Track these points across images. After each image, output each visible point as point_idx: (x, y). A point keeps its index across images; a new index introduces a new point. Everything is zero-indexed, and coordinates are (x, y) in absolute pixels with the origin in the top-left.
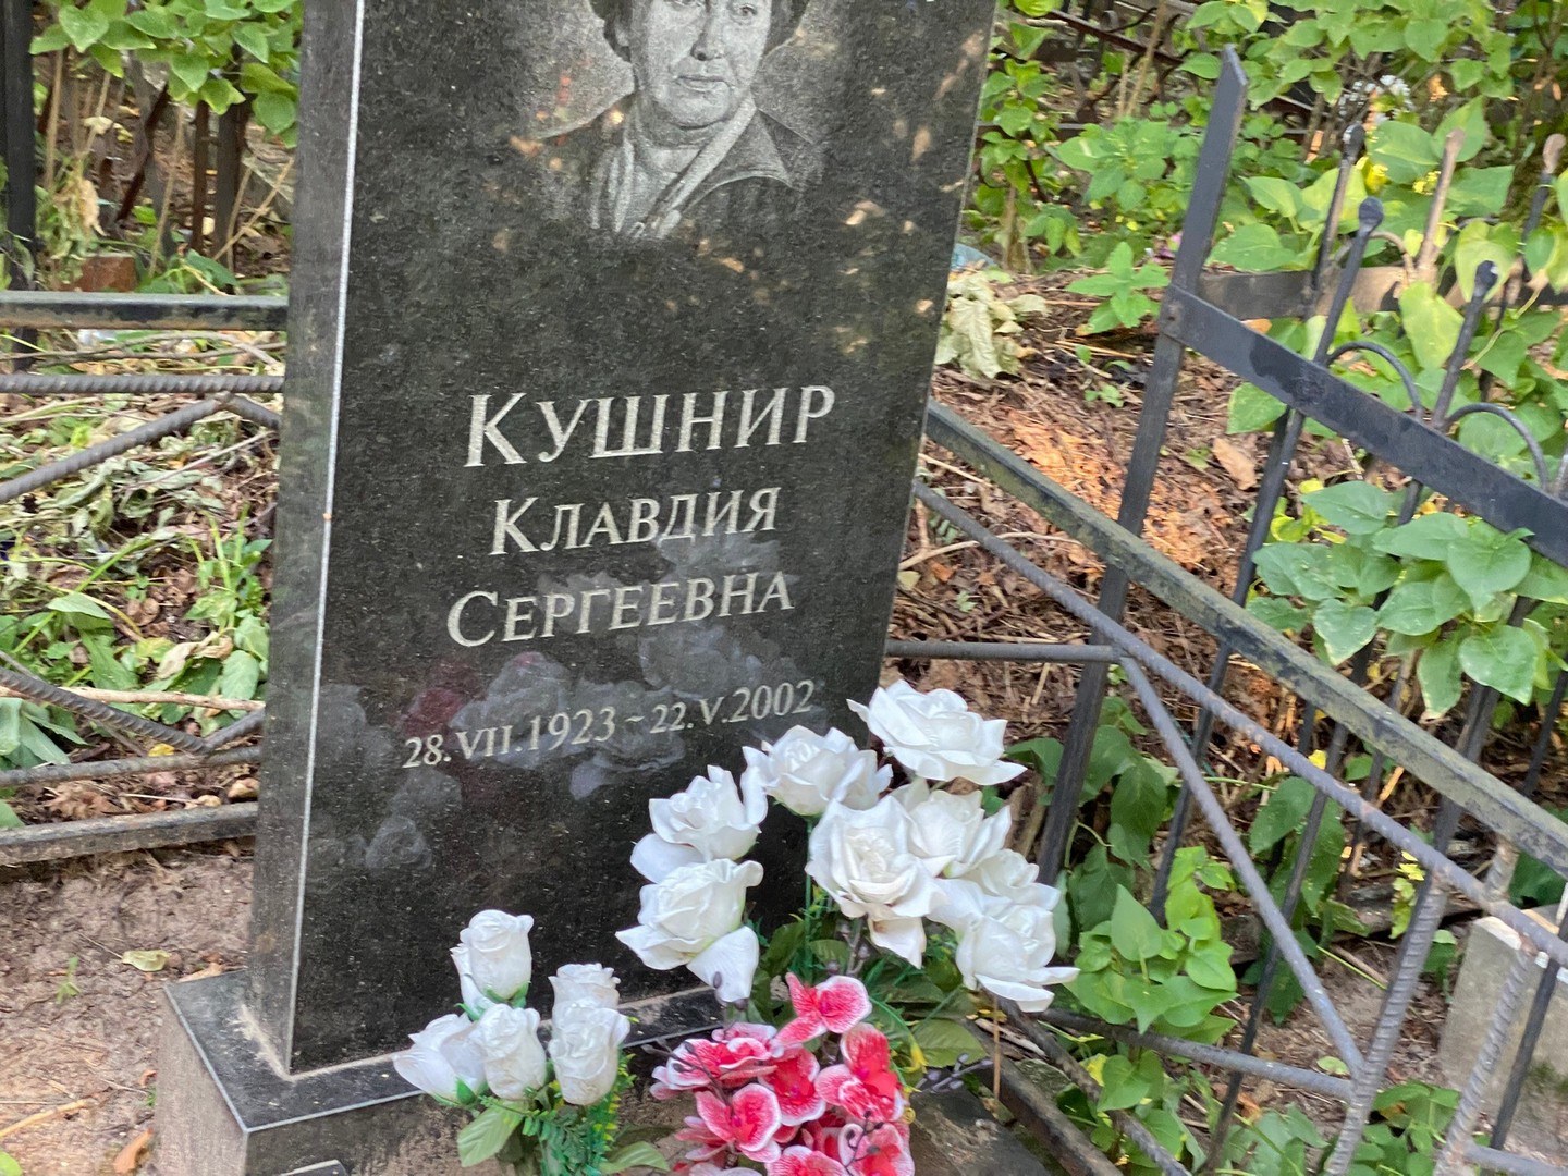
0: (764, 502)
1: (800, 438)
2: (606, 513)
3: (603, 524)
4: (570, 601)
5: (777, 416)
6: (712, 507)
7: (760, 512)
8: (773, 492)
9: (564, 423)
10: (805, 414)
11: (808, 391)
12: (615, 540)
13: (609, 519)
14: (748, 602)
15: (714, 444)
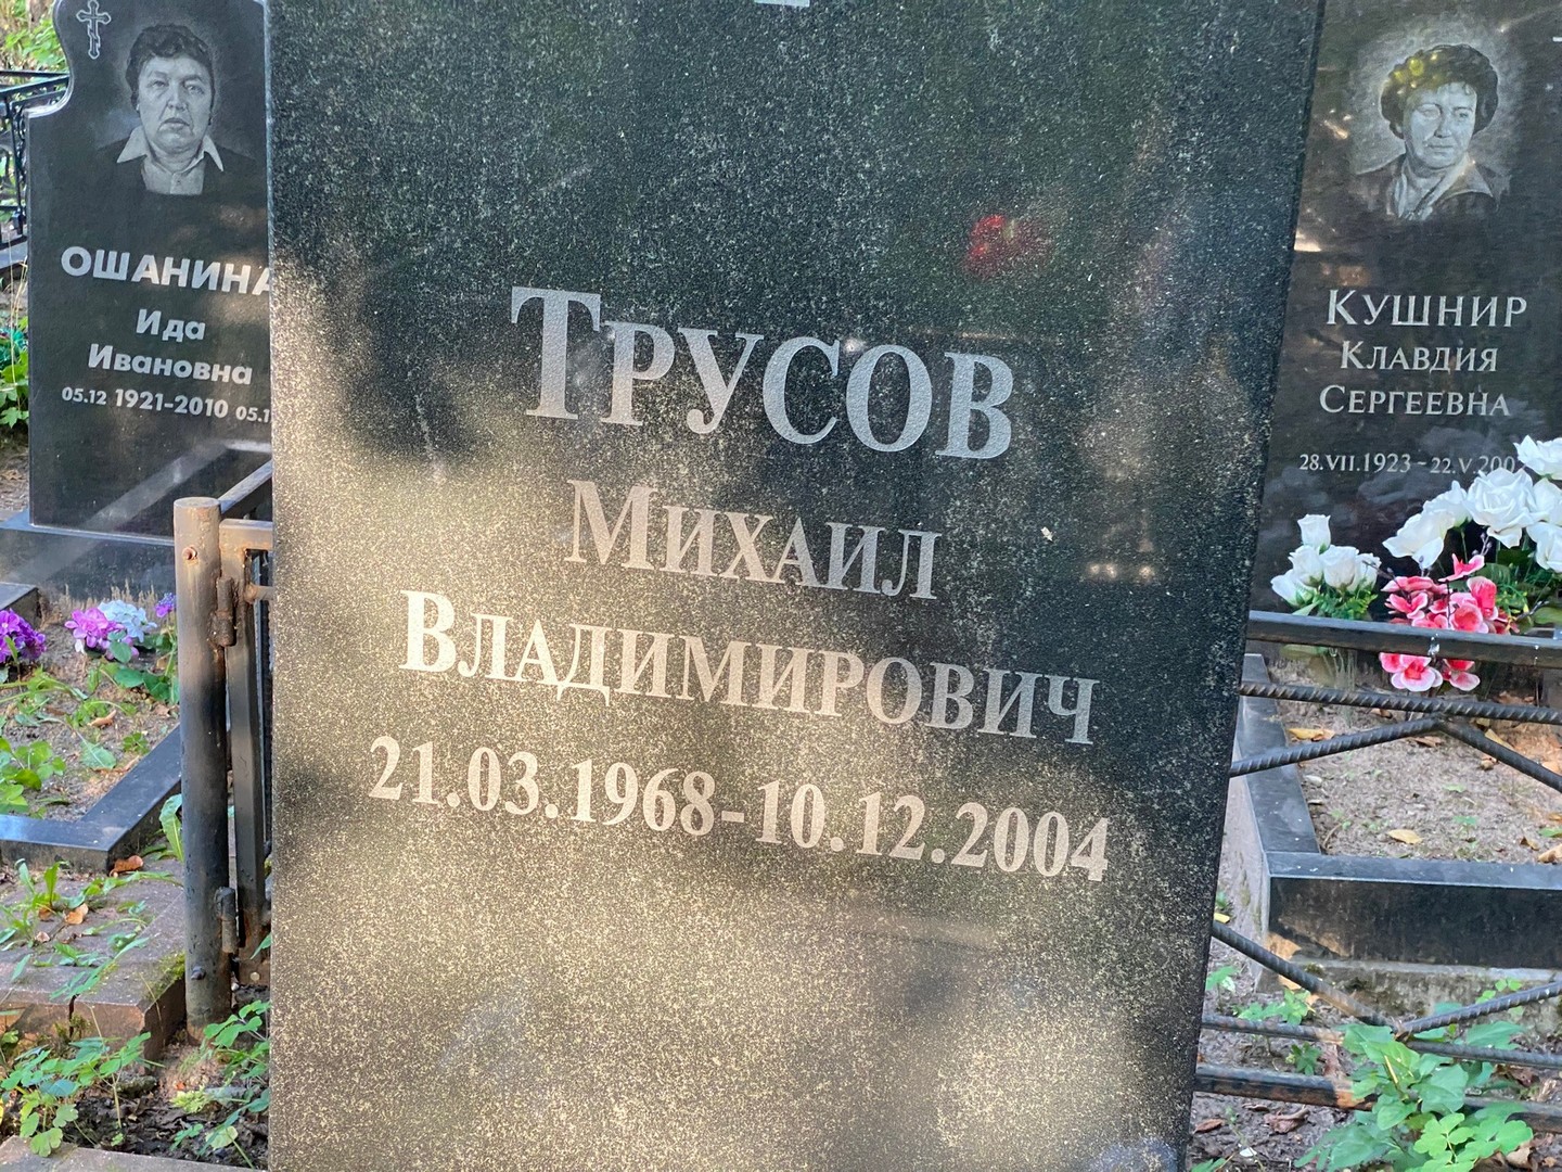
0: (1489, 355)
1: (1508, 323)
2: (1400, 352)
3: (1399, 358)
4: (1383, 396)
5: (1494, 311)
6: (1459, 355)
7: (1487, 361)
8: (1494, 351)
9: (1377, 307)
10: (1510, 312)
11: (1511, 300)
12: (1406, 367)
13: (1402, 355)
14: (1484, 408)
15: (1458, 323)
